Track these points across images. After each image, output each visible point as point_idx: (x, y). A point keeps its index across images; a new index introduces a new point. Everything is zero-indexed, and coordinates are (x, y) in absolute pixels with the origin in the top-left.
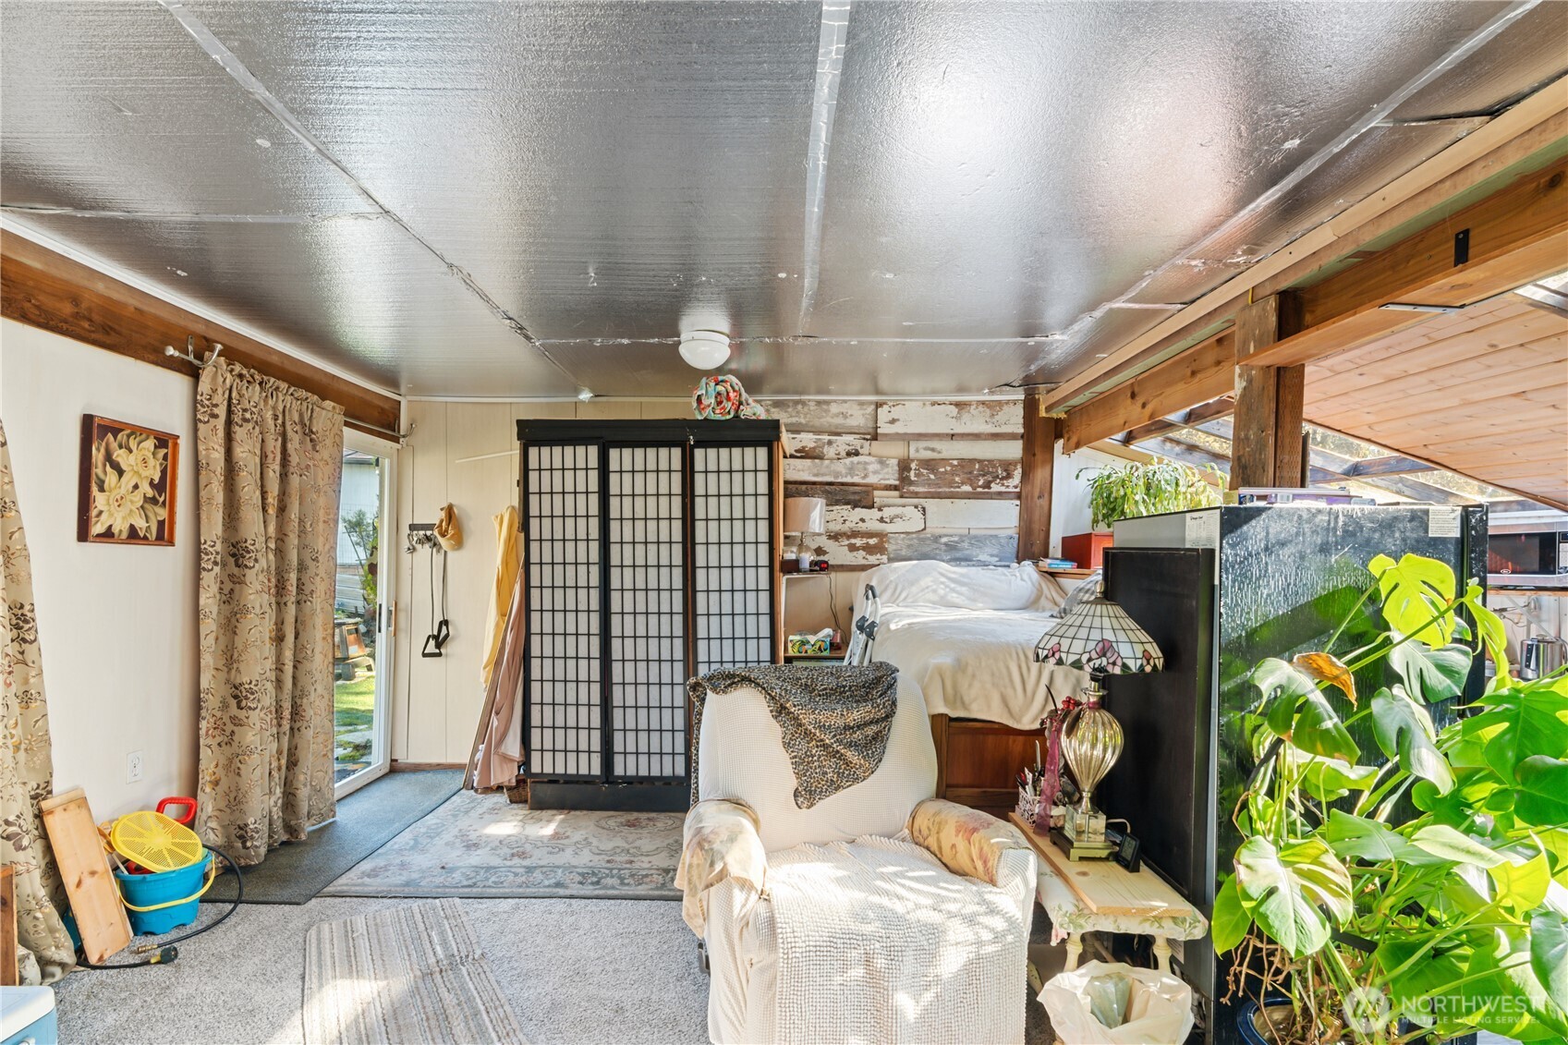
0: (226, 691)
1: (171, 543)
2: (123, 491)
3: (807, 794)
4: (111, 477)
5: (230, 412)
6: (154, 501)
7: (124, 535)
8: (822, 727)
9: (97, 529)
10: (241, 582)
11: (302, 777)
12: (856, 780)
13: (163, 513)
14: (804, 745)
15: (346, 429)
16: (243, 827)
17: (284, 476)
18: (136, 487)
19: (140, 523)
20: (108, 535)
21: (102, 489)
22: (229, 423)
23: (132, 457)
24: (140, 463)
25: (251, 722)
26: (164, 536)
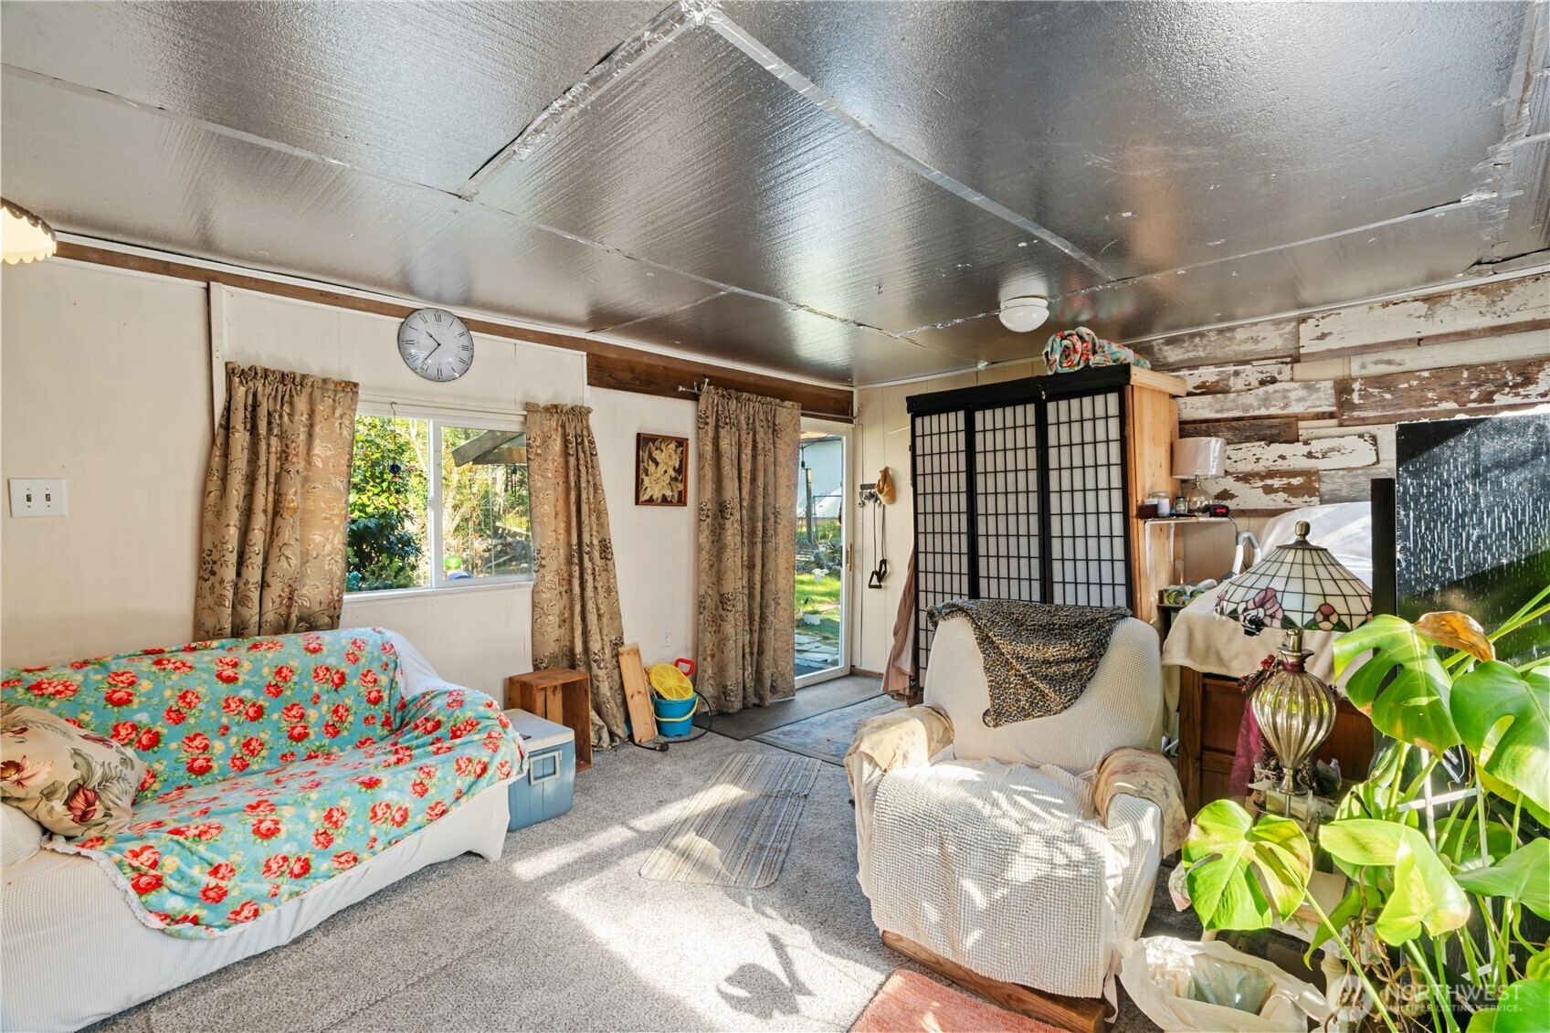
0: (717, 598)
1: (685, 504)
2: (658, 475)
3: (996, 715)
4: (652, 467)
5: (717, 420)
6: (675, 479)
7: (659, 501)
8: (1020, 658)
9: (646, 497)
10: (724, 529)
11: (766, 663)
12: (1048, 712)
13: (681, 487)
14: (1003, 673)
15: (803, 419)
16: (725, 687)
17: (754, 457)
18: (666, 472)
19: (668, 493)
20: (651, 501)
21: (647, 475)
22: (717, 427)
23: (663, 455)
24: (667, 457)
25: (729, 619)
26: (681, 501)
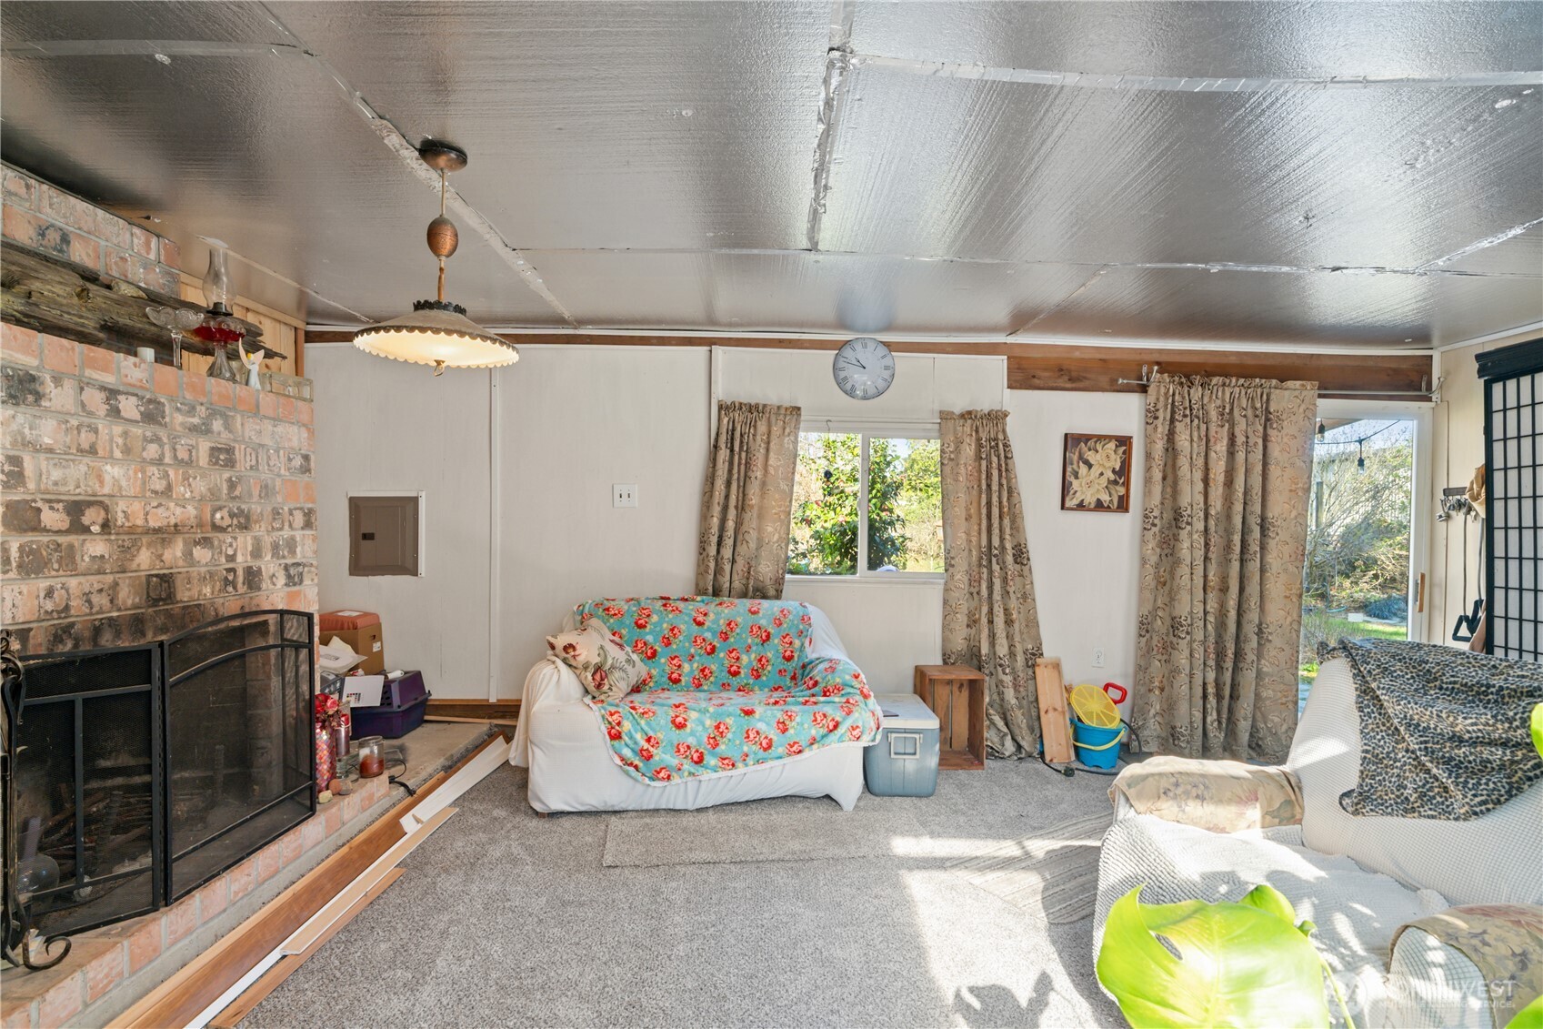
0: (1168, 622)
1: (1126, 510)
2: (1092, 477)
3: (1360, 800)
4: (1083, 469)
5: (1173, 412)
6: (1115, 482)
7: (1092, 506)
9: (1076, 502)
10: (1177, 540)
11: (1243, 711)
13: (1122, 491)
16: (1173, 728)
18: (1102, 474)
19: (1105, 498)
20: (1081, 506)
21: (1077, 478)
22: (1172, 420)
23: (1098, 456)
24: (1106, 459)
25: (1180, 647)
26: (1123, 505)
